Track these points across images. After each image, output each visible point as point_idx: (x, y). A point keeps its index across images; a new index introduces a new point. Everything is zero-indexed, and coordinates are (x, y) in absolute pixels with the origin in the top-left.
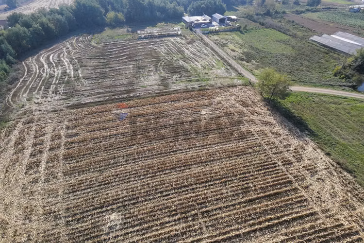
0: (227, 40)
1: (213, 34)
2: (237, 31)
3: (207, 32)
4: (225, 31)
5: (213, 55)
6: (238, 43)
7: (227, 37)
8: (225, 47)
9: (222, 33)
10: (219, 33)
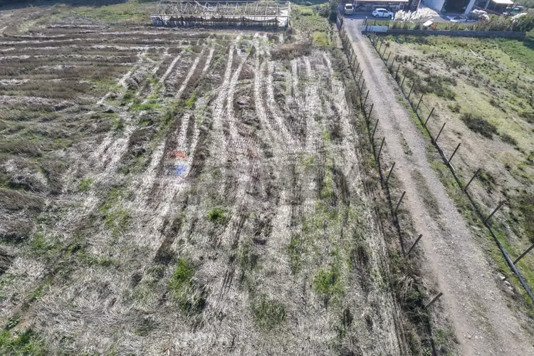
0: (456, 65)
1: (401, 38)
2: (510, 38)
3: (383, 28)
4: (454, 33)
5: (336, 135)
6: (514, 88)
7: (456, 53)
8: (433, 99)
9: (440, 39)
10: (429, 38)
